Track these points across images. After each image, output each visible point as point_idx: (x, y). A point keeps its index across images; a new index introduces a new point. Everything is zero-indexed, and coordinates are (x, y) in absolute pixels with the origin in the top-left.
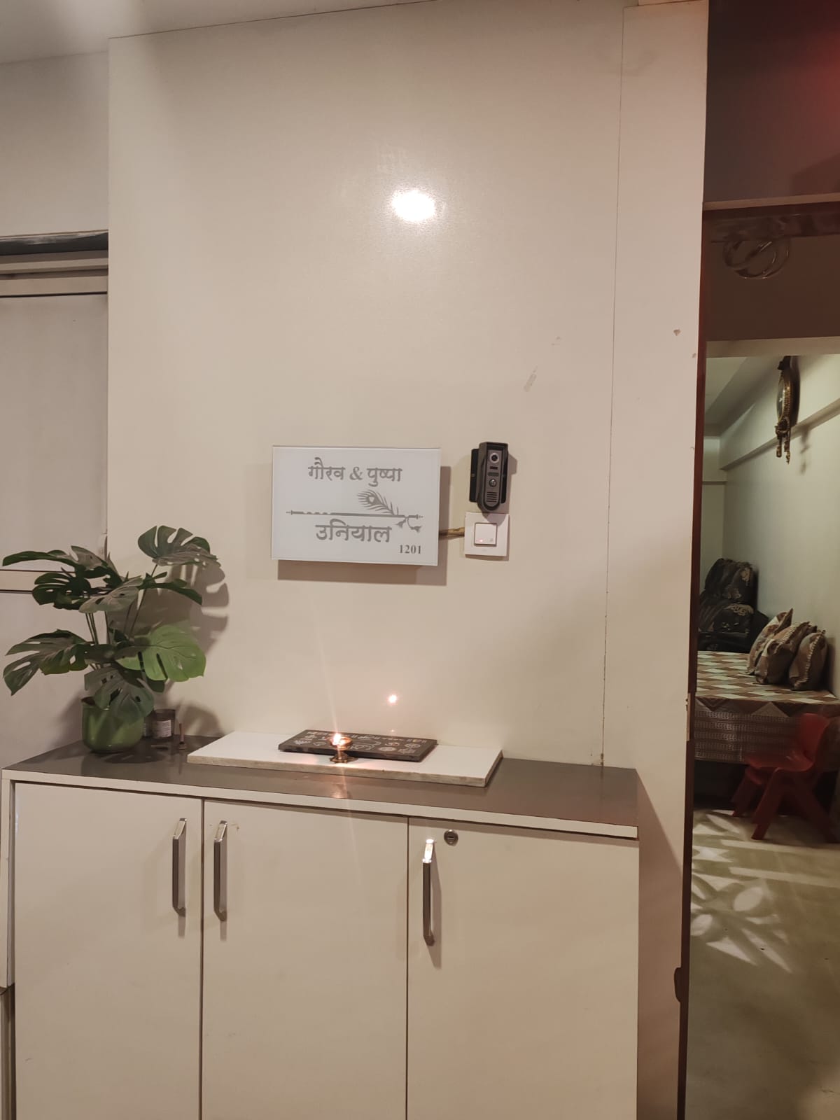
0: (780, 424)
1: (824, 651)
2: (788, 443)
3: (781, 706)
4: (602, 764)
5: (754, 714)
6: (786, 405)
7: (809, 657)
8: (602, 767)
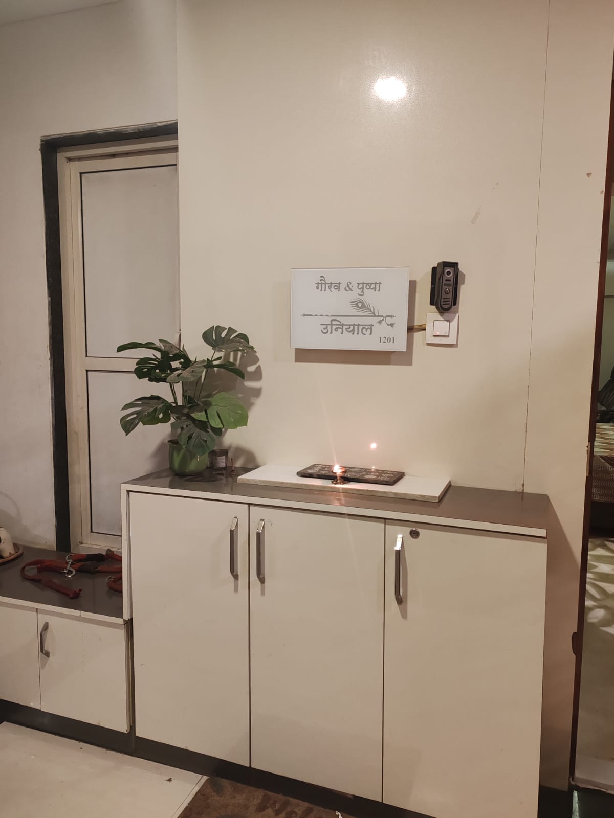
4: (523, 490)
8: (523, 492)
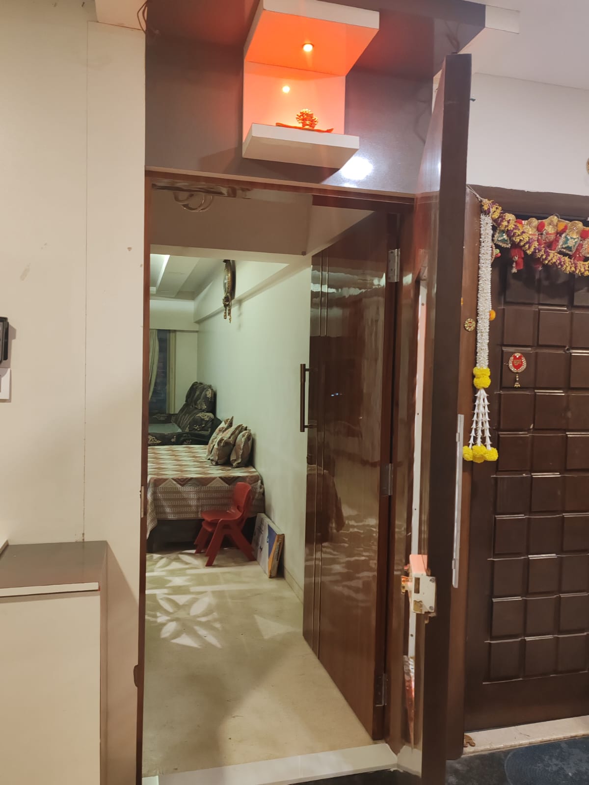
0: (225, 298)
1: (250, 443)
2: (230, 310)
3: (225, 479)
4: (83, 540)
5: (208, 486)
6: (228, 286)
7: (242, 446)
8: (83, 542)
